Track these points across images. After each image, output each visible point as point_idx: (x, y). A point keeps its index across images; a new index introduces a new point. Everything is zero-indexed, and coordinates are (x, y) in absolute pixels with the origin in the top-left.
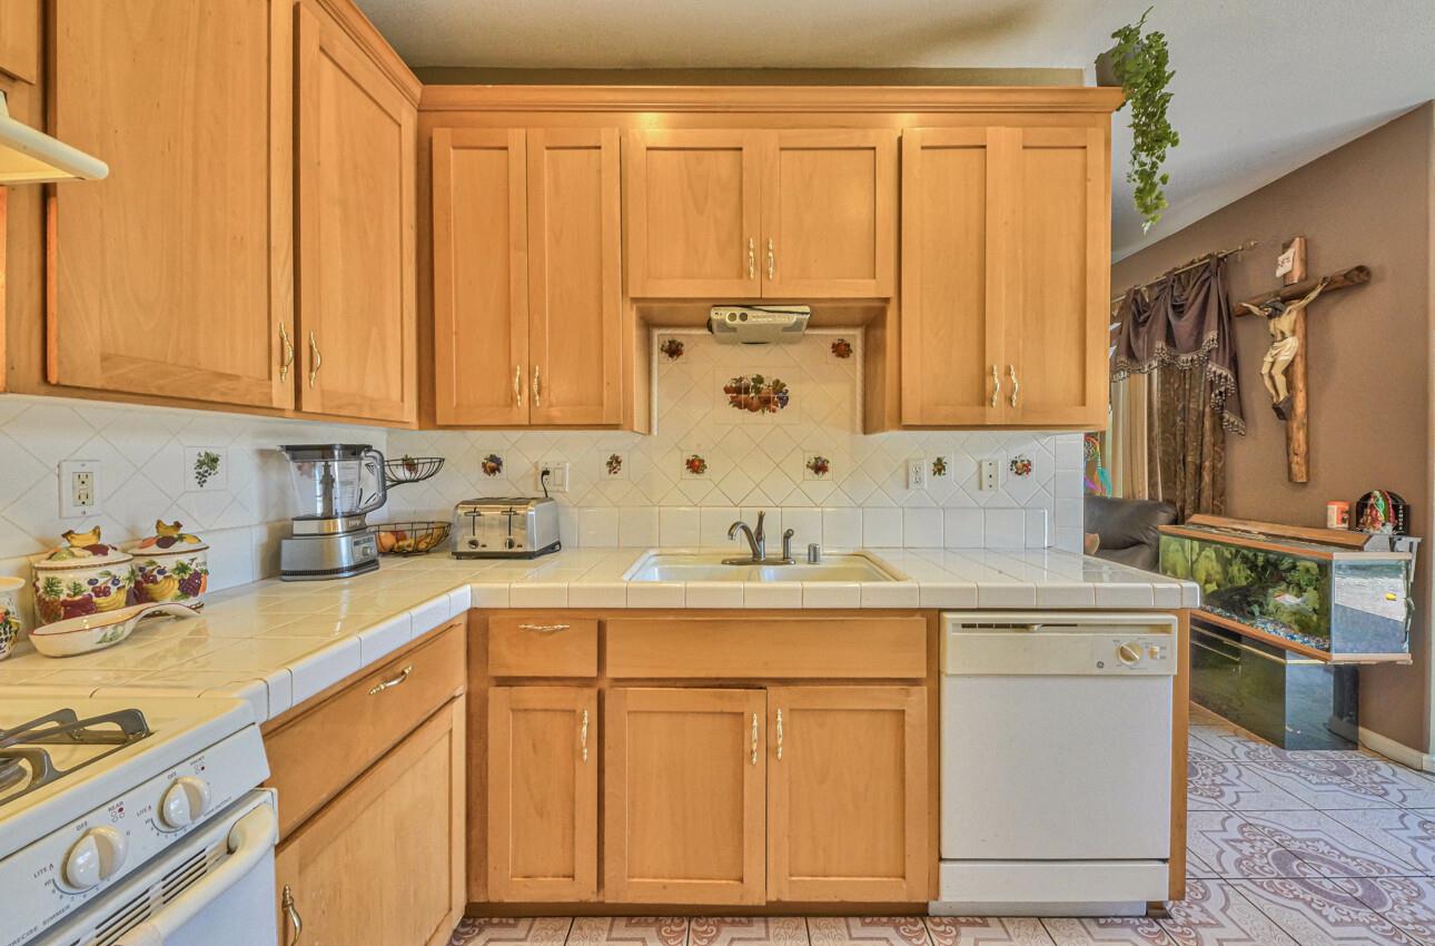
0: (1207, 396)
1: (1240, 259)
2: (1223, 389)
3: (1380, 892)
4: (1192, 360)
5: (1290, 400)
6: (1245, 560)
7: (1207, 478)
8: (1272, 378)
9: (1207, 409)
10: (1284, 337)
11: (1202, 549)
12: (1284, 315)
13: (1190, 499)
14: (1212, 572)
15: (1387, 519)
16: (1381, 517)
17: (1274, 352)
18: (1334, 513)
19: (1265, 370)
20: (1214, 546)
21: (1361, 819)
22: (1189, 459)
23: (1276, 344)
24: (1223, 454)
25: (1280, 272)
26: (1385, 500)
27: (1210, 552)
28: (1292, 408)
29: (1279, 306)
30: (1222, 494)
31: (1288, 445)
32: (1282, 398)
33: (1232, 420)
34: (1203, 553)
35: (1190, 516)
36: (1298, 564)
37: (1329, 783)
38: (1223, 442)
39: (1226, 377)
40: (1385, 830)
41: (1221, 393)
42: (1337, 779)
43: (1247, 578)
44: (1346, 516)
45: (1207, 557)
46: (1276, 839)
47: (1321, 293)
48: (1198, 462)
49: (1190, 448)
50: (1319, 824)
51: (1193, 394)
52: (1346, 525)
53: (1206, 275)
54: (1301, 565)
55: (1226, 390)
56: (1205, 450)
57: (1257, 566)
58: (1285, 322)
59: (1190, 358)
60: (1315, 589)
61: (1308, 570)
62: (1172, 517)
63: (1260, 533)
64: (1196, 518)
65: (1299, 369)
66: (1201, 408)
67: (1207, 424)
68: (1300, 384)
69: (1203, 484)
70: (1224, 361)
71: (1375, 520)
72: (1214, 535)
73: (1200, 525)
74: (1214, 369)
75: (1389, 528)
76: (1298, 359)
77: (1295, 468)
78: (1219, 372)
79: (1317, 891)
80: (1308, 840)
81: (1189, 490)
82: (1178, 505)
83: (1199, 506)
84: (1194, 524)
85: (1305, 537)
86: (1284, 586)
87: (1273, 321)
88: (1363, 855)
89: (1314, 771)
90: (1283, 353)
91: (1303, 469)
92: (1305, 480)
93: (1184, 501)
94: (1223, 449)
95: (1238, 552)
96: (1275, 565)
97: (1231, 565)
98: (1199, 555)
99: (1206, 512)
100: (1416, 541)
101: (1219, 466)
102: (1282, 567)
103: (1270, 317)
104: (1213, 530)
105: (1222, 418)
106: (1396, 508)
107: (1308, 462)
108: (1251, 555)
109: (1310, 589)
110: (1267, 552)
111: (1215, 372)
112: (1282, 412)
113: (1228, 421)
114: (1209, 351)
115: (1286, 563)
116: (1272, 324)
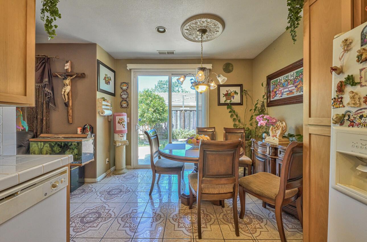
0: (44, 98)
1: (53, 60)
2: (49, 96)
3: (100, 212)
4: (39, 86)
5: (68, 102)
6: (59, 145)
7: (44, 123)
8: (64, 95)
9: (44, 102)
10: (67, 86)
11: (44, 144)
12: (67, 79)
13: (39, 130)
14: (48, 151)
15: (89, 130)
16: (88, 130)
17: (65, 89)
18: (79, 130)
19: (63, 93)
20: (48, 143)
21: (91, 199)
22: (39, 117)
23: (65, 87)
24: (49, 115)
25: (66, 68)
26: (89, 126)
27: (47, 145)
28: (69, 104)
29: (66, 77)
30: (49, 127)
31: (68, 114)
32: (66, 101)
33: (52, 106)
34: (45, 145)
35: (39, 135)
36: (72, 144)
37: (83, 195)
38: (49, 112)
39: (51, 93)
40: (95, 199)
41: (49, 98)
42: (84, 193)
43: (59, 150)
44: (81, 130)
45: (46, 146)
46: (79, 217)
47: (76, 77)
48: (41, 118)
49: (39, 113)
50: (85, 206)
51: (39, 97)
52: (81, 133)
53: (44, 61)
54: (73, 143)
55: (50, 97)
56: (44, 114)
57: (62, 146)
58: (67, 81)
59: (38, 85)
60: (77, 149)
61: (75, 145)
62: (32, 136)
63: (62, 137)
64: (42, 135)
65: (70, 94)
66: (42, 101)
67: (44, 106)
68: (70, 98)
69: (43, 124)
70: (50, 88)
71: (87, 131)
72: (49, 140)
73: (43, 137)
74: (47, 90)
75: (90, 133)
76: (70, 92)
77: (70, 119)
78: (48, 91)
79: (91, 222)
80: (84, 211)
81: (39, 126)
82: (35, 131)
83: (42, 132)
84: (41, 137)
85: (74, 136)
86: (69, 150)
87: (64, 80)
88: (94, 207)
89: (79, 194)
90: (67, 89)
91: (71, 120)
92: (72, 122)
93: (37, 130)
94: (49, 114)
95: (56, 143)
96: (67, 145)
97: (54, 147)
98: (43, 146)
99: (44, 133)
100: (94, 134)
101: (48, 119)
102: (68, 145)
103: (64, 79)
104: (48, 138)
105: (49, 105)
106: (91, 128)
107: (72, 118)
108: (60, 143)
109: (75, 149)
110: (64, 142)
111: (47, 91)
112: (67, 105)
113: (51, 106)
114: (45, 85)
115: (70, 144)
116: (64, 81)
